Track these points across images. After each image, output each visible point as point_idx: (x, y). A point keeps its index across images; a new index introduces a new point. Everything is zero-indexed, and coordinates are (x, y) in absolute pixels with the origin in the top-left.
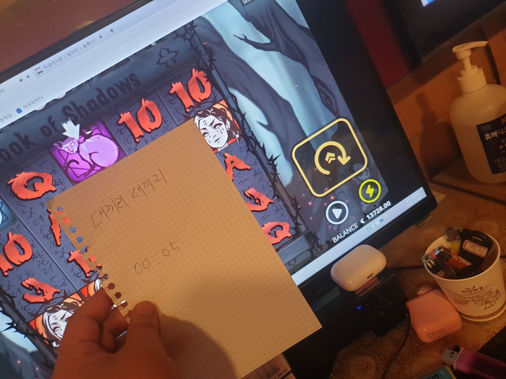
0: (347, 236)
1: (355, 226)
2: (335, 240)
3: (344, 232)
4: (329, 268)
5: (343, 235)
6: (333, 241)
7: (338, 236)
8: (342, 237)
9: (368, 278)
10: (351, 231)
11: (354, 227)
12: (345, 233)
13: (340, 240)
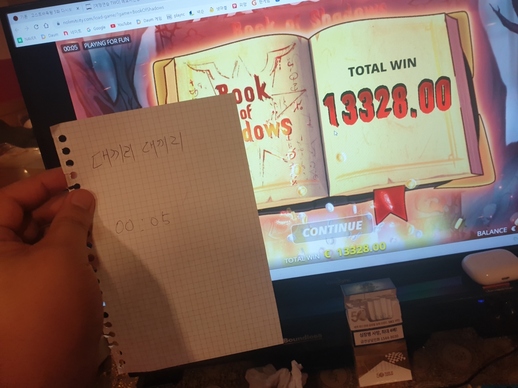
0: (492, 235)
1: (504, 230)
2: (479, 234)
3: (492, 230)
4: (462, 256)
5: (488, 233)
6: (477, 234)
7: (484, 231)
8: (487, 234)
9: (503, 279)
10: (498, 232)
11: (502, 230)
12: (492, 232)
13: (484, 236)
